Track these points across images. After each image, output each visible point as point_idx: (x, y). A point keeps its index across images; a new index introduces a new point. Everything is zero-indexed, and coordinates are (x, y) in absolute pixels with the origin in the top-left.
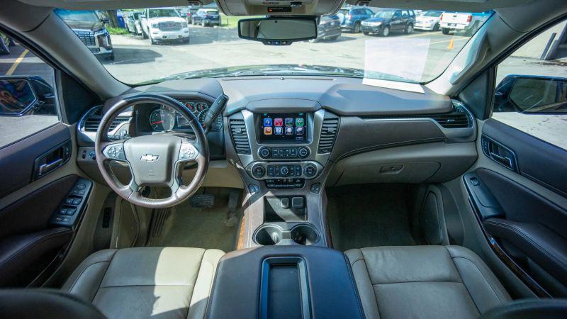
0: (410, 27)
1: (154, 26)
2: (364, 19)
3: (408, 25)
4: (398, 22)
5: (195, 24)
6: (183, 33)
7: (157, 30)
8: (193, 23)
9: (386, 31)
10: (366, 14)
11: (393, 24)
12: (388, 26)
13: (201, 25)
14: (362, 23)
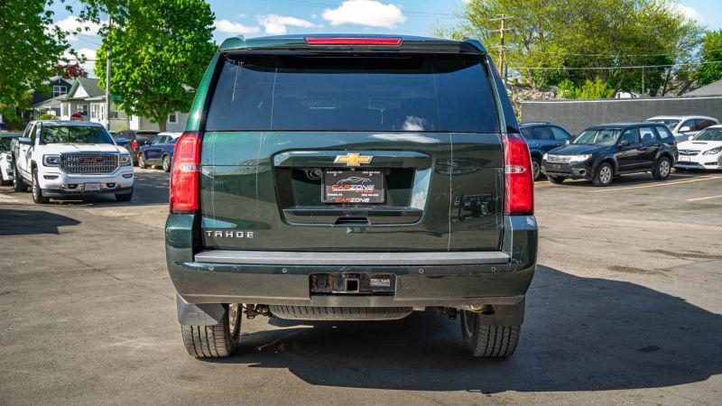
0: (665, 163)
1: (50, 161)
2: (547, 149)
3: (659, 160)
4: (634, 152)
5: (146, 166)
6: (118, 177)
7: (56, 170)
8: (142, 163)
9: (606, 174)
10: (552, 137)
11: (619, 159)
12: (610, 162)
13: (160, 168)
14: (545, 157)
